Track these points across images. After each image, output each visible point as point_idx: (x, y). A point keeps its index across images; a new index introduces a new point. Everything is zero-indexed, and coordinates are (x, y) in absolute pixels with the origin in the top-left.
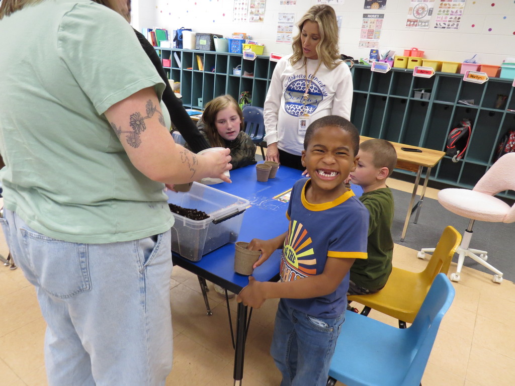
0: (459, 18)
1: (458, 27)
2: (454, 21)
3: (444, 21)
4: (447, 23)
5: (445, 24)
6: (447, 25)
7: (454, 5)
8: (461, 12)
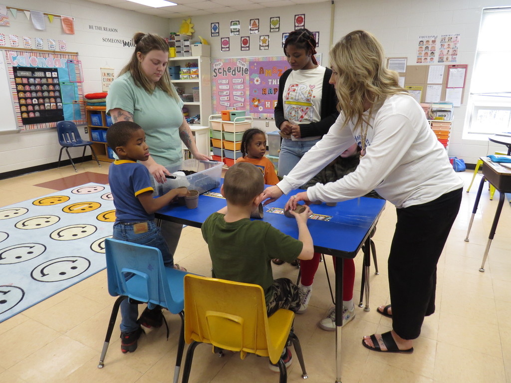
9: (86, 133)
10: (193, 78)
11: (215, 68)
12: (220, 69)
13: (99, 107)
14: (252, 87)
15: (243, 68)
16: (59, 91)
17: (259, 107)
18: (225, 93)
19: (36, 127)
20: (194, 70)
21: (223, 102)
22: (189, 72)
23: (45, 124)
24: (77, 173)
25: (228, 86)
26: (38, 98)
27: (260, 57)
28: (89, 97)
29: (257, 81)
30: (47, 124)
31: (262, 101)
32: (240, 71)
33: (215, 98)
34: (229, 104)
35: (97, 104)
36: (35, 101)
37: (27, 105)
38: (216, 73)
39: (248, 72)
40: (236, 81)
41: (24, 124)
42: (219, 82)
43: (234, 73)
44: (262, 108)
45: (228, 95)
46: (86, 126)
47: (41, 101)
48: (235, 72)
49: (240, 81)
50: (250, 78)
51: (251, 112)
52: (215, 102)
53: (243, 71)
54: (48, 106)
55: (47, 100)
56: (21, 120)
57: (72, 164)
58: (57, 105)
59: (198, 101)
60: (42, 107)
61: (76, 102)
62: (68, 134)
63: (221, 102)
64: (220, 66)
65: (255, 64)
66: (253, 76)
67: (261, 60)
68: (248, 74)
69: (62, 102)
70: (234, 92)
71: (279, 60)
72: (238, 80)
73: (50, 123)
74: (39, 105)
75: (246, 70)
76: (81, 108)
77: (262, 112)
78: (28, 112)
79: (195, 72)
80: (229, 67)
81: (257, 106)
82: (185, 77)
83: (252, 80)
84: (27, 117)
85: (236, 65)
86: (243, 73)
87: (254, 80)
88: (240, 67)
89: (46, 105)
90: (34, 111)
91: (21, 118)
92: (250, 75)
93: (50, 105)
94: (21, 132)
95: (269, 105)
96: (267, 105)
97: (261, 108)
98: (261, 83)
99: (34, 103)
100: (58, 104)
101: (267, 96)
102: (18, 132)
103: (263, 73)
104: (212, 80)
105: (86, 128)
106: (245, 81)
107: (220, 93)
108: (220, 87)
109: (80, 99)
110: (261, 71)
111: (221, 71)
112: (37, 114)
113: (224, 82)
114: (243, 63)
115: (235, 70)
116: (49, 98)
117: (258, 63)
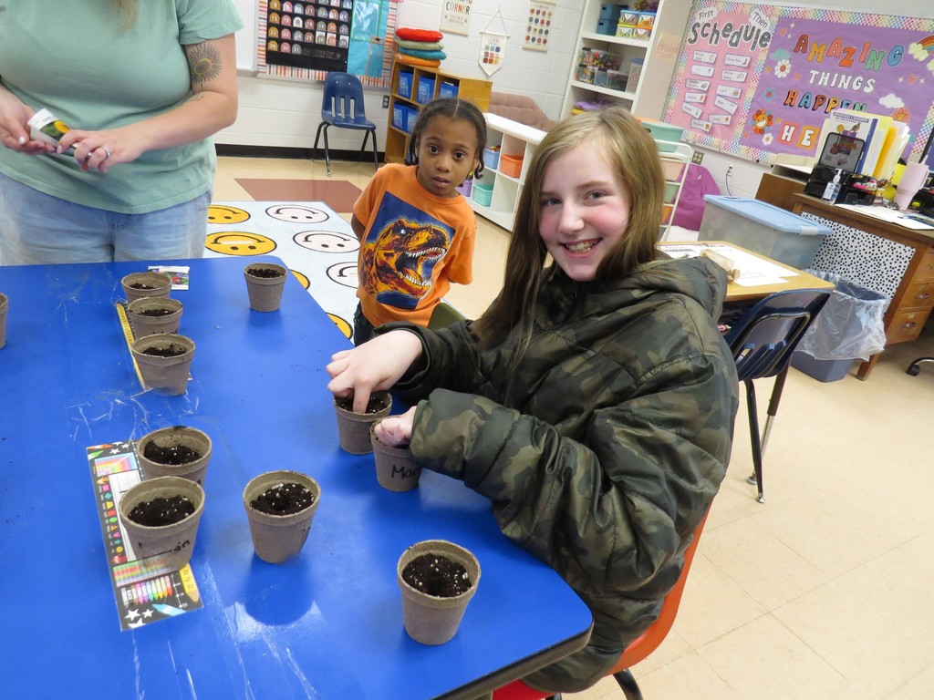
9: (384, 107)
10: (639, 37)
11: (697, 20)
12: (708, 25)
13: (413, 59)
14: (767, 83)
15: (759, 31)
16: (350, 12)
17: (766, 136)
18: (699, 86)
19: (291, 73)
20: (646, 17)
21: (688, 106)
22: (635, 22)
23: (307, 70)
24: (329, 179)
25: (712, 69)
26: (304, 18)
27: (810, 7)
28: (404, 35)
29: (783, 68)
30: (312, 72)
31: (777, 122)
32: (750, 38)
33: (676, 91)
34: (700, 112)
35: (412, 52)
36: (298, 23)
37: (280, 27)
38: (696, 35)
39: (769, 43)
40: (733, 60)
41: (267, 62)
42: (695, 56)
43: (734, 41)
44: (771, 138)
45: (703, 92)
46: (389, 94)
47: (310, 24)
48: (739, 37)
49: (742, 61)
50: (768, 57)
51: (742, 142)
52: (672, 102)
53: (757, 38)
54: (321, 36)
55: (321, 25)
56: (264, 53)
57: (325, 158)
58: (338, 38)
59: (634, 91)
60: (309, 38)
61: (378, 40)
62: (342, 100)
63: (685, 104)
64: (711, 17)
65: (792, 25)
66: (779, 53)
67: (810, 16)
68: (768, 47)
69: (349, 35)
70: (720, 87)
71: (857, 21)
72: (739, 57)
73: (317, 72)
74: (304, 31)
75: (766, 37)
76: (386, 55)
77: (769, 149)
78: (280, 41)
79: (647, 23)
80: (730, 25)
81: (762, 132)
82: (625, 31)
83: (770, 64)
84: (277, 50)
85: (746, 21)
86: (755, 42)
87: (776, 64)
88: (754, 28)
89: (318, 33)
90: (292, 42)
91: (264, 49)
92: (772, 50)
93: (325, 36)
94: (259, 75)
95: (790, 135)
96: (785, 133)
97: (768, 139)
98: (789, 76)
99: (295, 25)
100: (342, 37)
101: (794, 112)
102: (254, 75)
103: (804, 51)
104: (681, 51)
105: (388, 97)
106: (752, 64)
107: (688, 81)
108: (695, 69)
109: (388, 34)
110: (802, 44)
111: (709, 30)
112: (297, 50)
113: (707, 57)
114: (763, 17)
115: (739, 34)
116: (327, 21)
117: (801, 22)
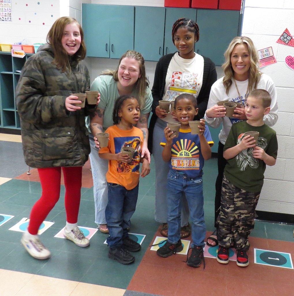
0: (10, 14)
1: (11, 20)
2: (8, 16)
3: (2, 16)
4: (4, 17)
5: (3, 18)
6: (4, 18)
7: (5, 5)
8: (10, 9)
